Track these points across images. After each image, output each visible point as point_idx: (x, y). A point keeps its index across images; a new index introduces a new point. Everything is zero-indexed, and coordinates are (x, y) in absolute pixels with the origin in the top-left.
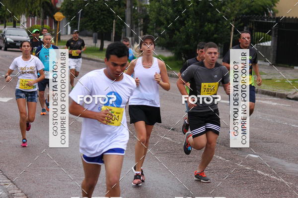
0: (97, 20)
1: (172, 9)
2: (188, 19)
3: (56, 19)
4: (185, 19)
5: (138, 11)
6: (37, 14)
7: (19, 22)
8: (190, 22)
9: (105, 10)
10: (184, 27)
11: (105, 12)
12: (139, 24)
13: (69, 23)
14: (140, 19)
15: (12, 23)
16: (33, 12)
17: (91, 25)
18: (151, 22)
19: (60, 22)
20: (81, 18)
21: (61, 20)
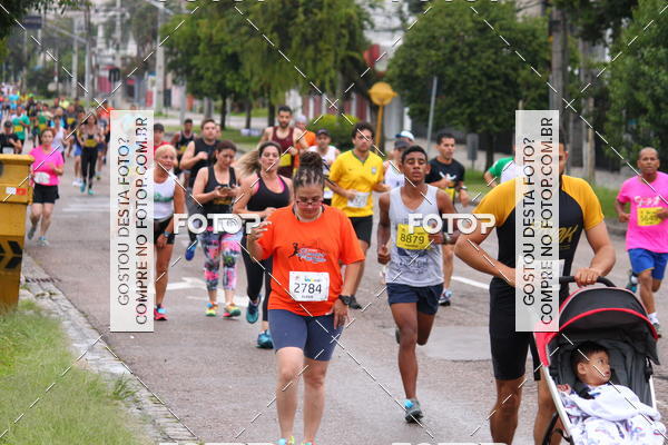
0: (478, 103)
3: (376, 100)
5: (582, 78)
6: (327, 86)
9: (498, 78)
11: (497, 83)
12: (584, 111)
13: (407, 110)
14: (586, 99)
15: (266, 110)
17: (462, 114)
19: (384, 107)
20: (437, 96)
21: (387, 102)
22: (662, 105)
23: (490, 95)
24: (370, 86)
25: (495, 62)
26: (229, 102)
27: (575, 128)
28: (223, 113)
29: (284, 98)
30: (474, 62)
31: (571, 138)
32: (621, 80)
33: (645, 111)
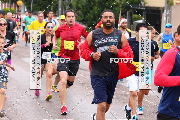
2: (95, 6)
4: (93, 6)
8: (96, 8)
10: (92, 11)
18: (73, 7)
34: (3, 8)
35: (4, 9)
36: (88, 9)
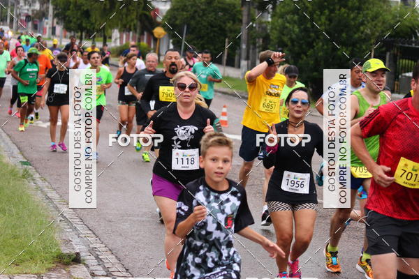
0: (206, 38)
1: (299, 27)
2: (317, 41)
3: (156, 36)
4: (314, 40)
5: (257, 28)
6: (132, 28)
7: (110, 38)
8: (321, 44)
9: (216, 27)
10: (312, 50)
11: (215, 29)
12: (257, 45)
13: (171, 41)
14: (259, 38)
15: (102, 39)
16: (128, 26)
17: (198, 44)
18: (272, 43)
19: (160, 39)
20: (186, 34)
21: (162, 36)
22: (295, 43)
23: (212, 35)
24: (154, 28)
25: (215, 19)
26: (84, 34)
27: (253, 52)
28: (81, 39)
29: (111, 33)
30: (205, 18)
31: (251, 58)
32: (276, 30)
33: (287, 46)
34: (124, 42)
35: (125, 45)
36: (304, 46)
